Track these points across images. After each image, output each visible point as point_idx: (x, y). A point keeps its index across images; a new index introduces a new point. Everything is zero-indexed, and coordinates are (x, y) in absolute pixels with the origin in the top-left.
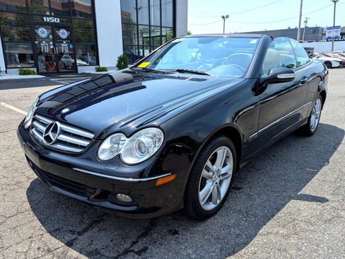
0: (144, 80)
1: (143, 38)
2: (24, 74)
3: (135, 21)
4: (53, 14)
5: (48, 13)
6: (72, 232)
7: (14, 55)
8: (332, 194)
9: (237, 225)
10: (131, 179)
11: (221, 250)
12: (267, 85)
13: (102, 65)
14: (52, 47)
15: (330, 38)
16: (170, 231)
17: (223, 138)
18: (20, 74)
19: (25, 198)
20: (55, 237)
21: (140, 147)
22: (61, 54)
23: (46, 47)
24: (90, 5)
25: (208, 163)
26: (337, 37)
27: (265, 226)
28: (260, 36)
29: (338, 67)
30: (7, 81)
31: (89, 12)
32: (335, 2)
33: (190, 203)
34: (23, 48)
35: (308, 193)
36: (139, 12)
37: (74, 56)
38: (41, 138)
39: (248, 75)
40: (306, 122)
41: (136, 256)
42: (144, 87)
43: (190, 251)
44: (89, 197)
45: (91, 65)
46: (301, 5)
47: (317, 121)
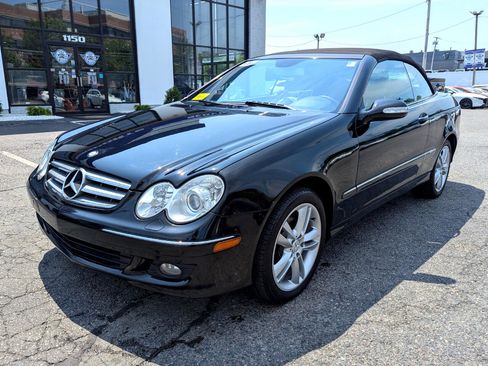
0: (202, 117)
1: (203, 65)
2: (34, 115)
3: (191, 41)
4: (76, 31)
5: (69, 30)
6: (101, 317)
7: (20, 88)
8: (461, 273)
9: (326, 311)
10: (180, 243)
11: (303, 342)
12: (369, 123)
13: (144, 102)
14: (74, 76)
15: (470, 66)
16: (234, 318)
17: (305, 192)
18: (30, 114)
19: (37, 274)
20: (78, 323)
21: (193, 201)
22: (87, 87)
23: (66, 77)
24: (128, 19)
25: (286, 225)
26: (480, 65)
27: (365, 314)
28: (360, 56)
29: (481, 107)
30: (11, 123)
31: (127, 30)
32: (477, 15)
33: (261, 279)
34: (34, 79)
35: (426, 271)
36: (198, 29)
37: (104, 90)
38: (61, 191)
39: (343, 109)
40: (427, 178)
41: (187, 348)
42: (203, 126)
43: (260, 343)
44: (123, 269)
45: (128, 101)
46: (428, 19)
47: (444, 177)
